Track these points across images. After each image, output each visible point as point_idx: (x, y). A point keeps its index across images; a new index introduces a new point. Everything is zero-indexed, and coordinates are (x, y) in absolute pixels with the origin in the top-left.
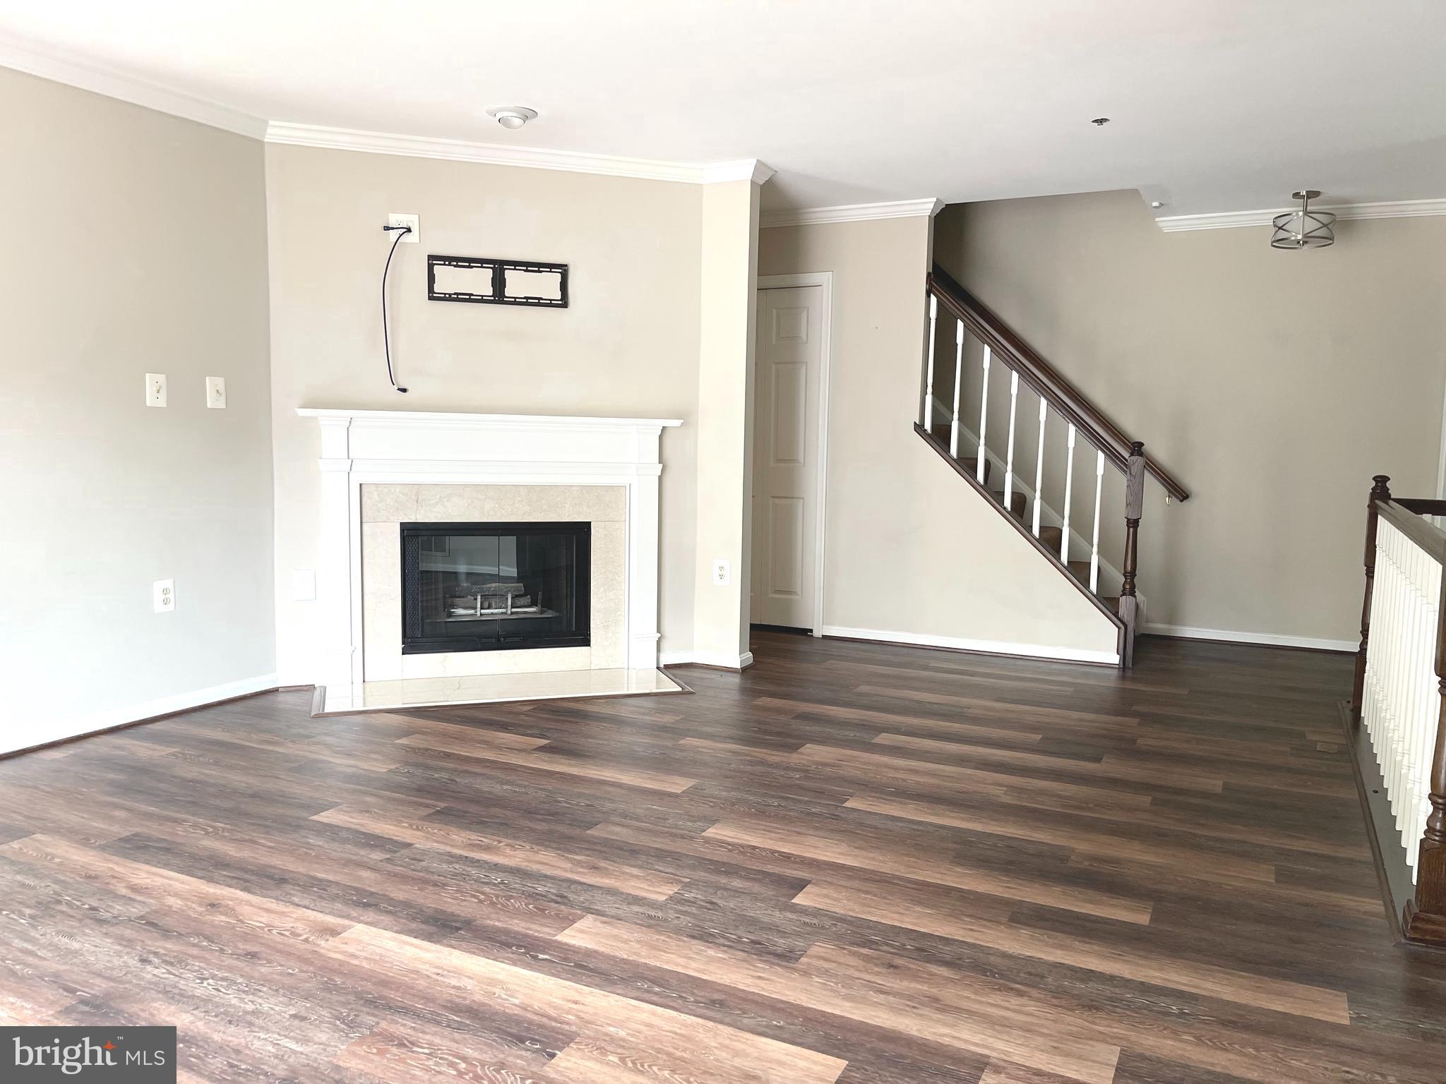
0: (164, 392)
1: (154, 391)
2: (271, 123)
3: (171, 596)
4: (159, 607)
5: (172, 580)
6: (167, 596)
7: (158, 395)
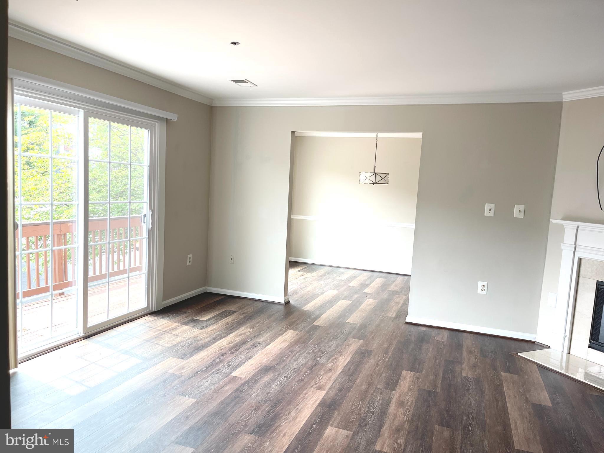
0: (492, 211)
1: (489, 210)
2: (563, 93)
3: (485, 288)
4: (479, 291)
5: (487, 283)
6: (484, 288)
7: (490, 212)
